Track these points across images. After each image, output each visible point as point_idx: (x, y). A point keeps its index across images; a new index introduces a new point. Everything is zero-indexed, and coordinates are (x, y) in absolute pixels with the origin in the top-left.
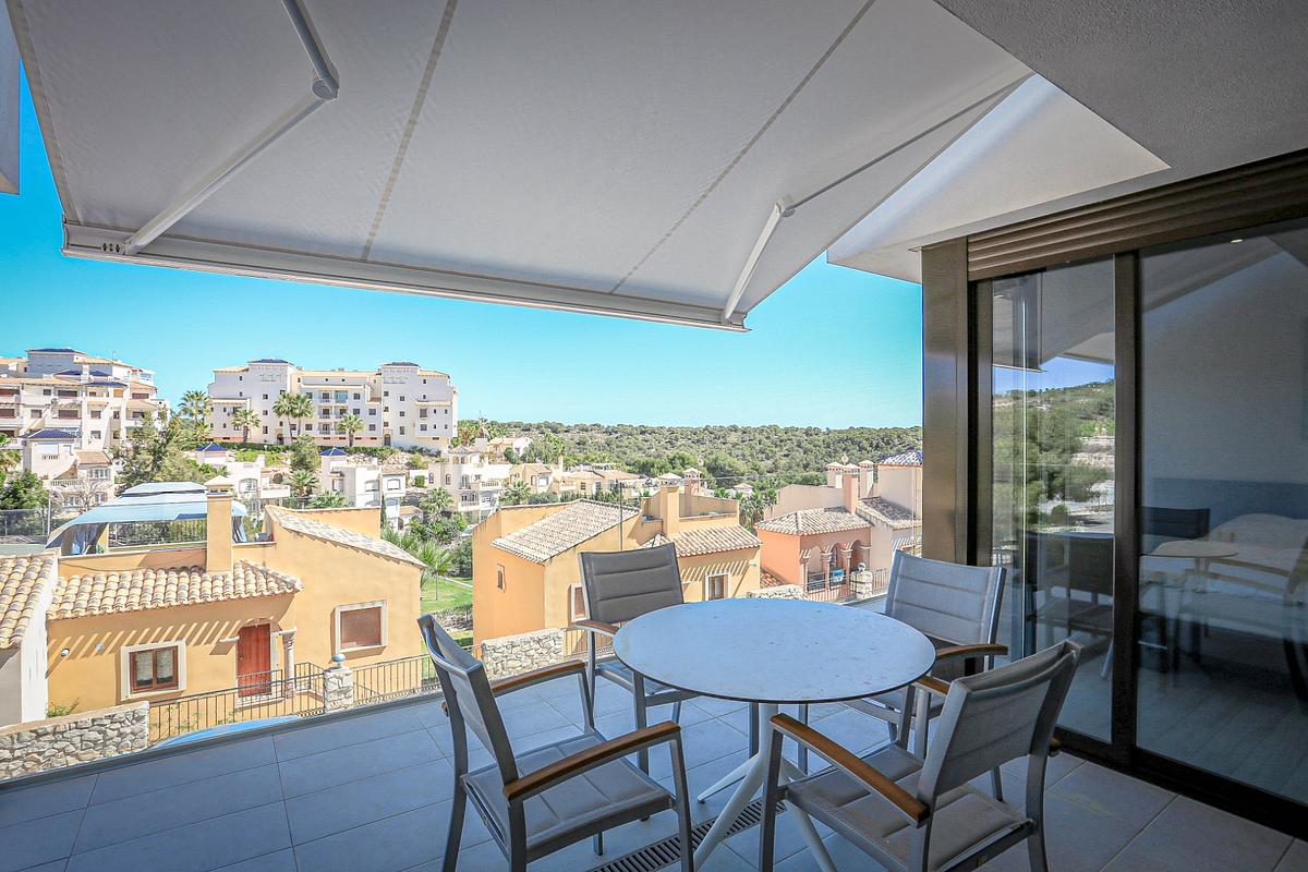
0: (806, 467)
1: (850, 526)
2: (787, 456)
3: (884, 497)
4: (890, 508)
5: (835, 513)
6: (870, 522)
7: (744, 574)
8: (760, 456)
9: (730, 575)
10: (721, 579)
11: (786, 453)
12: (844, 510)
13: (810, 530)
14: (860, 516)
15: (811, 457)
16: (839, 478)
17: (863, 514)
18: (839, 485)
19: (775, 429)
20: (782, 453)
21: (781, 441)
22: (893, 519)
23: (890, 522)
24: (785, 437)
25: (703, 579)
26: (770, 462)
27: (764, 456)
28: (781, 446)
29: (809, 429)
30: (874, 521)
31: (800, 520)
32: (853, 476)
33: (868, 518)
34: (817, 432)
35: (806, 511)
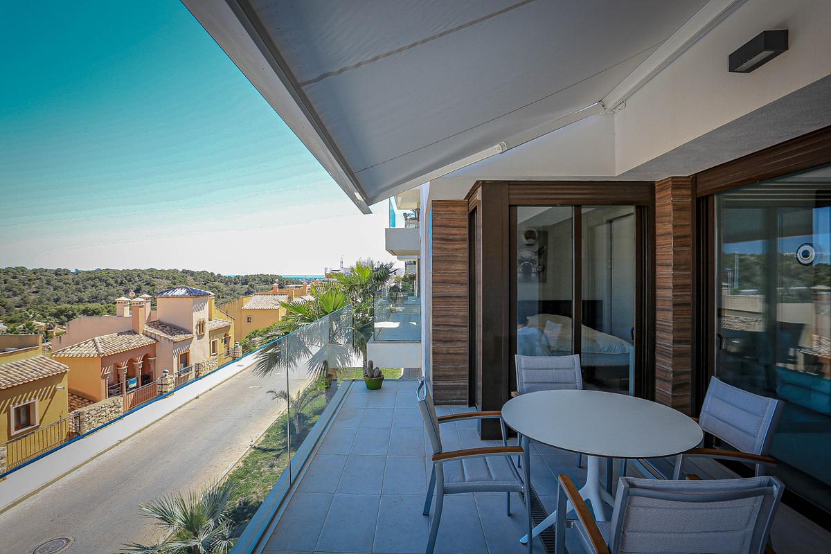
0: (56, 301)
1: (141, 344)
2: (37, 292)
3: (162, 320)
4: (168, 328)
5: (126, 336)
6: (155, 339)
7: (52, 397)
8: (6, 293)
9: (37, 401)
10: (28, 409)
11: (35, 290)
12: (134, 332)
13: (109, 352)
14: (147, 336)
15: (61, 293)
16: (127, 309)
17: (149, 334)
18: (127, 313)
19: (23, 270)
20: (32, 290)
21: (29, 280)
22: (172, 335)
23: (171, 338)
24: (33, 276)
25: (8, 410)
26: (17, 299)
27: (11, 293)
28: (29, 285)
29: (59, 270)
30: (158, 338)
31: (99, 345)
32: (141, 307)
33: (153, 336)
34: (67, 272)
35: (102, 337)
